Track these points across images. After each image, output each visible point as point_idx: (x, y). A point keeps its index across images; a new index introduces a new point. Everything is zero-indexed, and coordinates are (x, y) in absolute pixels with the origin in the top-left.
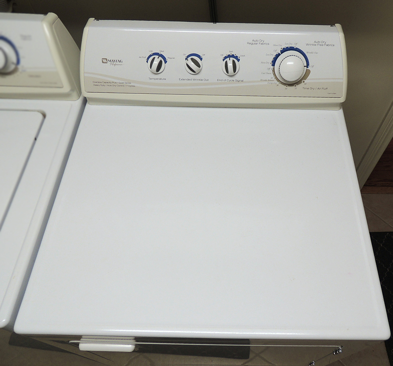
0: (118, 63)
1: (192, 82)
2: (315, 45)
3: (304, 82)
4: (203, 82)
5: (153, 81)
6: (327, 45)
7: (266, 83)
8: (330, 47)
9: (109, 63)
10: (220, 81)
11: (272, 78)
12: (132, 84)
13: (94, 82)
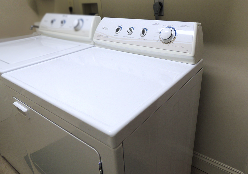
0: (107, 29)
1: (128, 38)
2: (181, 26)
3: (172, 42)
4: (131, 38)
5: (115, 36)
6: (187, 27)
7: (155, 41)
8: (188, 27)
9: (104, 28)
10: (138, 39)
11: (158, 39)
12: (108, 37)
13: (97, 35)
